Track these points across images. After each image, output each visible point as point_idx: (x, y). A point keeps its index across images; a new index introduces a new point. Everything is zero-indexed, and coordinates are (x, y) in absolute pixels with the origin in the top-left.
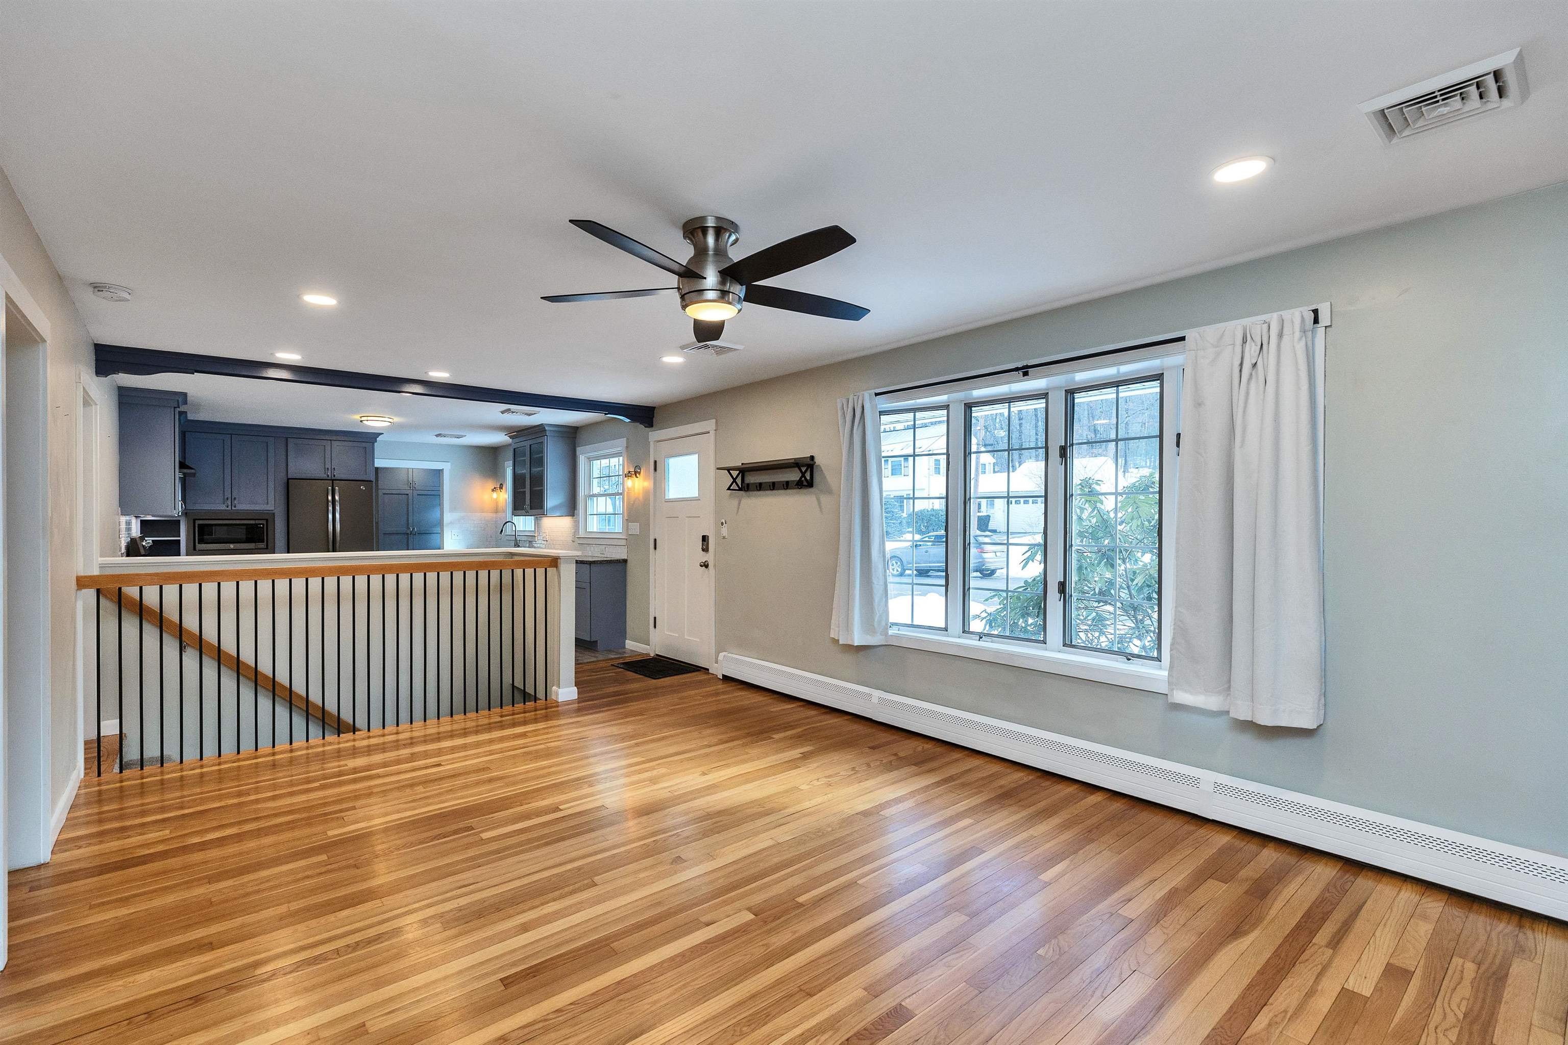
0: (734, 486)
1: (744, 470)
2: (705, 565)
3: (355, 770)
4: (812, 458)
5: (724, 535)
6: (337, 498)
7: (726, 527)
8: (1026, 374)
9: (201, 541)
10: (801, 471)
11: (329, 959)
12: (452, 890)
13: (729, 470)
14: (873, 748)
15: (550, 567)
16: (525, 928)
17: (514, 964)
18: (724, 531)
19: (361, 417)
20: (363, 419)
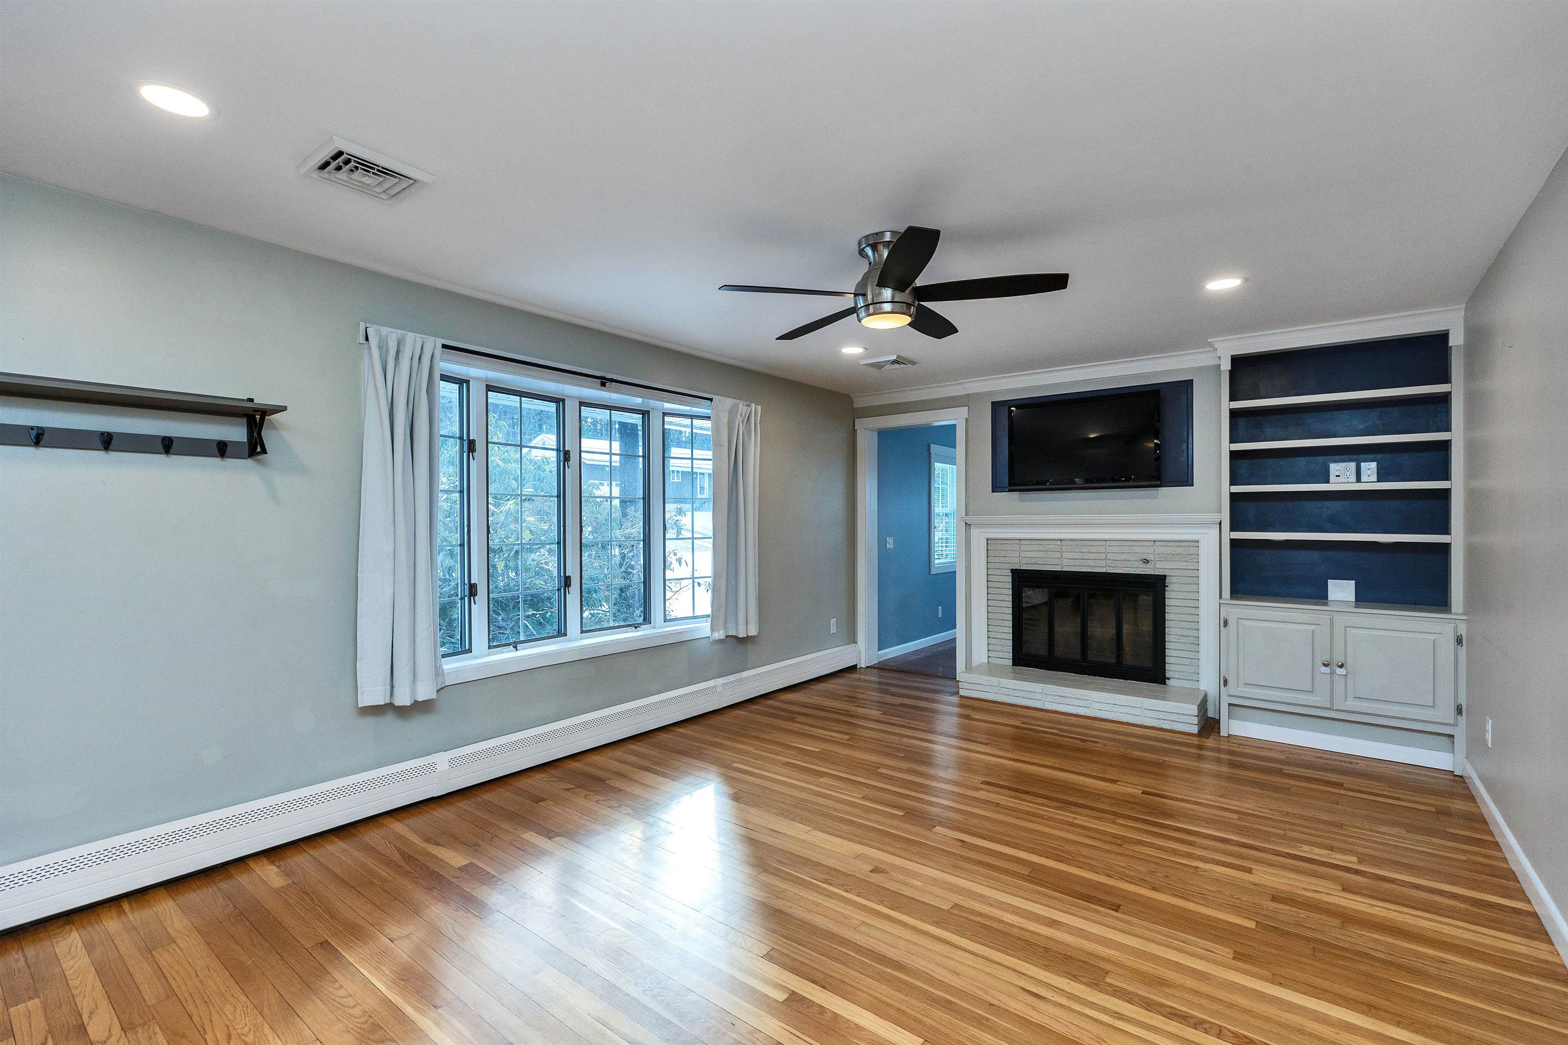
8: (603, 384)
16: (1053, 924)
17: (1097, 912)
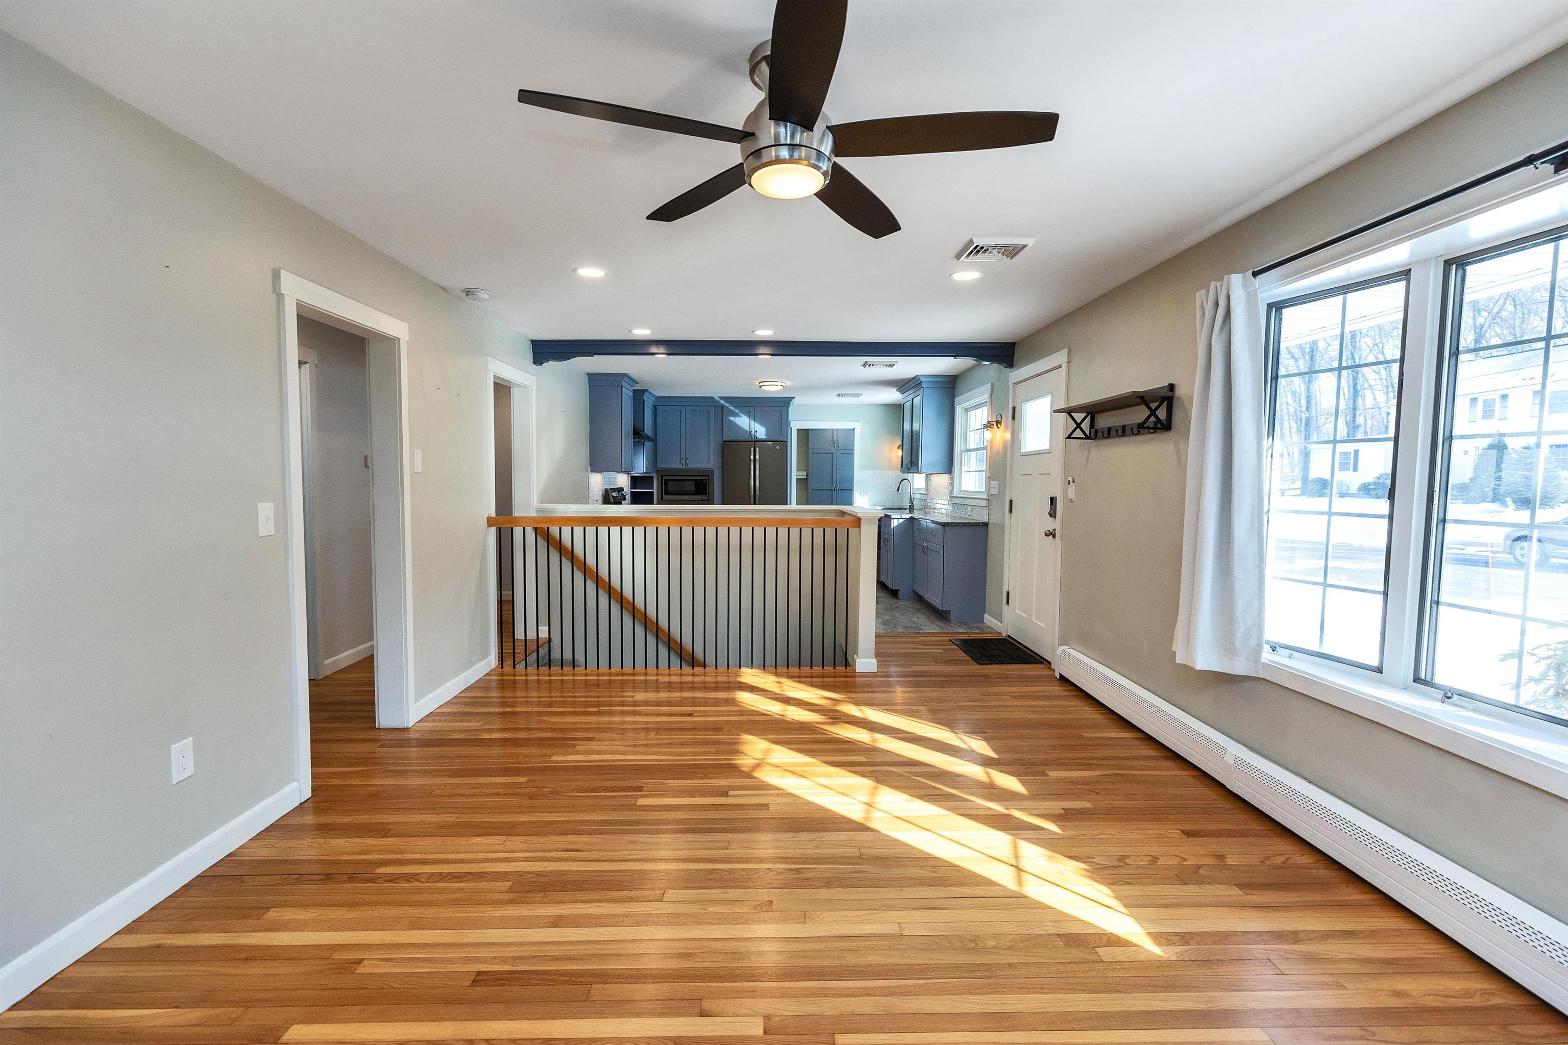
0: (1078, 433)
1: (1093, 411)
2: (1052, 534)
3: (634, 704)
4: (1172, 387)
5: (1071, 497)
6: (757, 457)
7: (1073, 488)
9: (667, 493)
10: (1149, 408)
11: (420, 881)
12: (556, 850)
13: (1069, 412)
14: (1189, 834)
15: (852, 527)
18: (1072, 492)
19: (760, 383)
20: (762, 384)
